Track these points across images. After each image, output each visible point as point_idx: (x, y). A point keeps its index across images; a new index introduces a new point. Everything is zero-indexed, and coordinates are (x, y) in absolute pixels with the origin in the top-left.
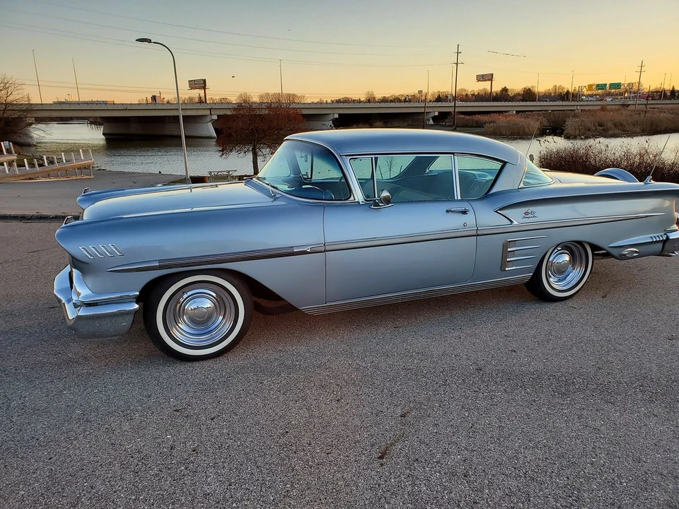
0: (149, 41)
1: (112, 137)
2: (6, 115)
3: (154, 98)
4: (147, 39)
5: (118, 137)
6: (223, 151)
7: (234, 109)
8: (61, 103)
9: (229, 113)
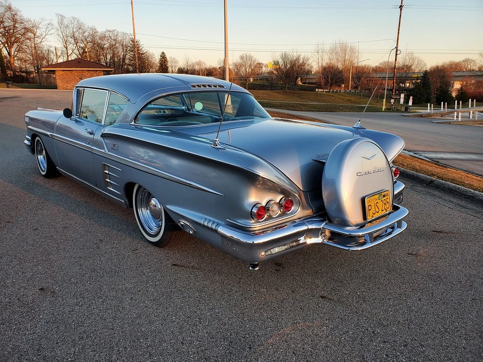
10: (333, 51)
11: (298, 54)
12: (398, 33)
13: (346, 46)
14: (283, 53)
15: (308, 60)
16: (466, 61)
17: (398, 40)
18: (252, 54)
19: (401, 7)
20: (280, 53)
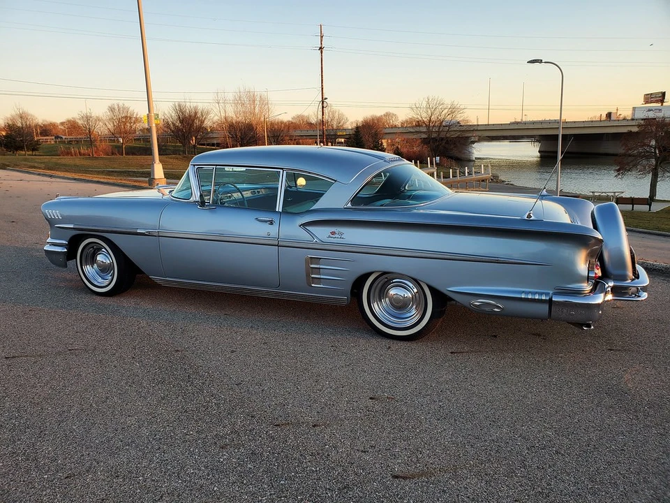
0: (540, 61)
1: (546, 154)
2: (448, 135)
3: (609, 115)
4: (538, 60)
5: (549, 154)
6: (618, 170)
7: (639, 126)
8: (517, 123)
9: (635, 129)
10: (238, 101)
11: (195, 105)
12: (322, 80)
13: (254, 96)
14: (177, 104)
15: (208, 113)
16: (387, 115)
17: (322, 89)
18: (127, 104)
19: (321, 48)
20: (171, 104)
